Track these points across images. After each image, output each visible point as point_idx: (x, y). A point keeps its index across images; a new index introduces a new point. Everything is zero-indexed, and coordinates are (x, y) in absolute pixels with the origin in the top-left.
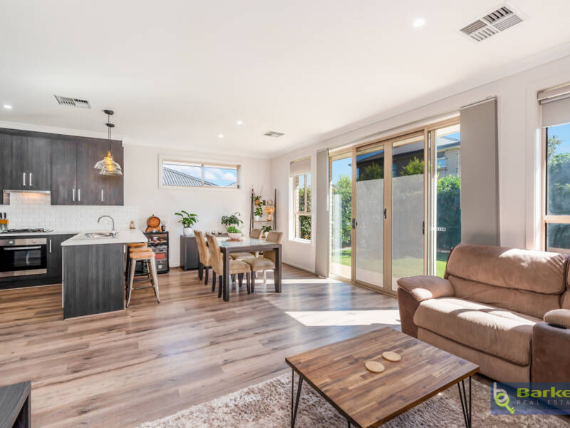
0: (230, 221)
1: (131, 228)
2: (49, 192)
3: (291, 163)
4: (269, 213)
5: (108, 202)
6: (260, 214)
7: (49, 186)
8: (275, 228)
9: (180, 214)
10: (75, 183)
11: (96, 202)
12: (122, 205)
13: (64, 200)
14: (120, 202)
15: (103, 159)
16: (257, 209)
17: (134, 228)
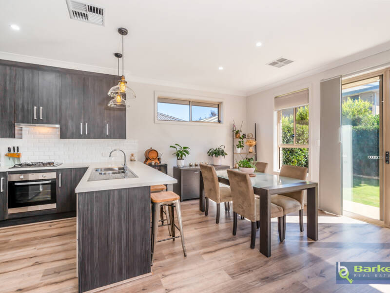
0: (218, 153)
1: (131, 160)
2: (58, 126)
3: (276, 97)
4: (250, 146)
5: (112, 136)
6: (240, 146)
7: (59, 120)
8: (256, 159)
9: (174, 147)
10: (83, 117)
11: (101, 135)
12: (125, 138)
13: (73, 133)
14: (123, 136)
15: (117, 84)
16: (240, 142)
17: (135, 161)
